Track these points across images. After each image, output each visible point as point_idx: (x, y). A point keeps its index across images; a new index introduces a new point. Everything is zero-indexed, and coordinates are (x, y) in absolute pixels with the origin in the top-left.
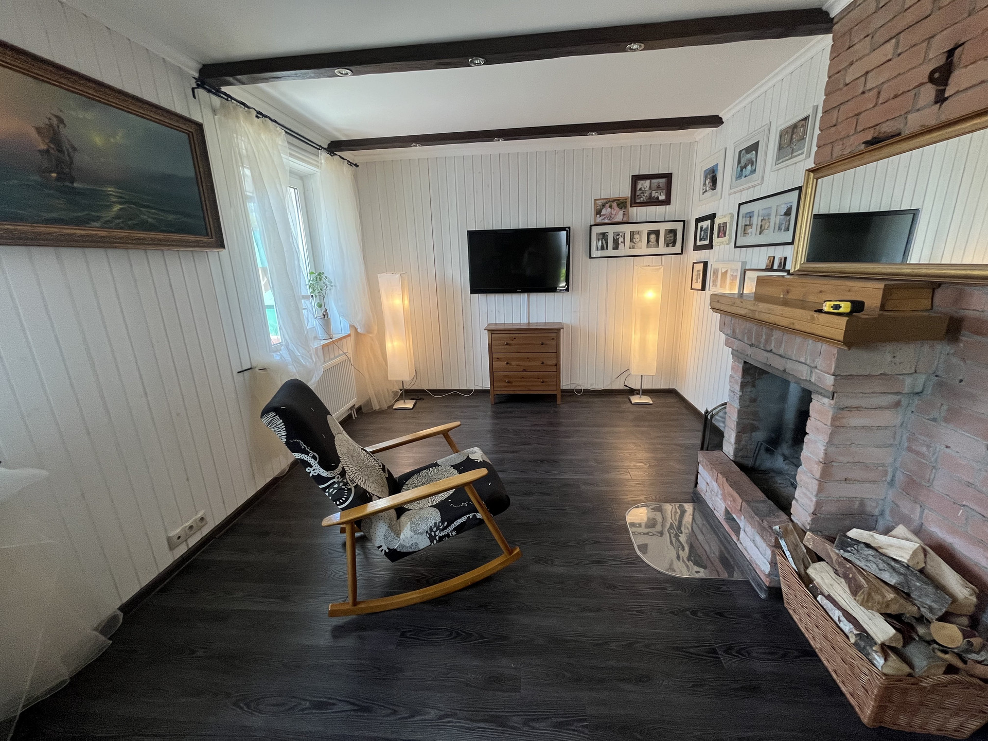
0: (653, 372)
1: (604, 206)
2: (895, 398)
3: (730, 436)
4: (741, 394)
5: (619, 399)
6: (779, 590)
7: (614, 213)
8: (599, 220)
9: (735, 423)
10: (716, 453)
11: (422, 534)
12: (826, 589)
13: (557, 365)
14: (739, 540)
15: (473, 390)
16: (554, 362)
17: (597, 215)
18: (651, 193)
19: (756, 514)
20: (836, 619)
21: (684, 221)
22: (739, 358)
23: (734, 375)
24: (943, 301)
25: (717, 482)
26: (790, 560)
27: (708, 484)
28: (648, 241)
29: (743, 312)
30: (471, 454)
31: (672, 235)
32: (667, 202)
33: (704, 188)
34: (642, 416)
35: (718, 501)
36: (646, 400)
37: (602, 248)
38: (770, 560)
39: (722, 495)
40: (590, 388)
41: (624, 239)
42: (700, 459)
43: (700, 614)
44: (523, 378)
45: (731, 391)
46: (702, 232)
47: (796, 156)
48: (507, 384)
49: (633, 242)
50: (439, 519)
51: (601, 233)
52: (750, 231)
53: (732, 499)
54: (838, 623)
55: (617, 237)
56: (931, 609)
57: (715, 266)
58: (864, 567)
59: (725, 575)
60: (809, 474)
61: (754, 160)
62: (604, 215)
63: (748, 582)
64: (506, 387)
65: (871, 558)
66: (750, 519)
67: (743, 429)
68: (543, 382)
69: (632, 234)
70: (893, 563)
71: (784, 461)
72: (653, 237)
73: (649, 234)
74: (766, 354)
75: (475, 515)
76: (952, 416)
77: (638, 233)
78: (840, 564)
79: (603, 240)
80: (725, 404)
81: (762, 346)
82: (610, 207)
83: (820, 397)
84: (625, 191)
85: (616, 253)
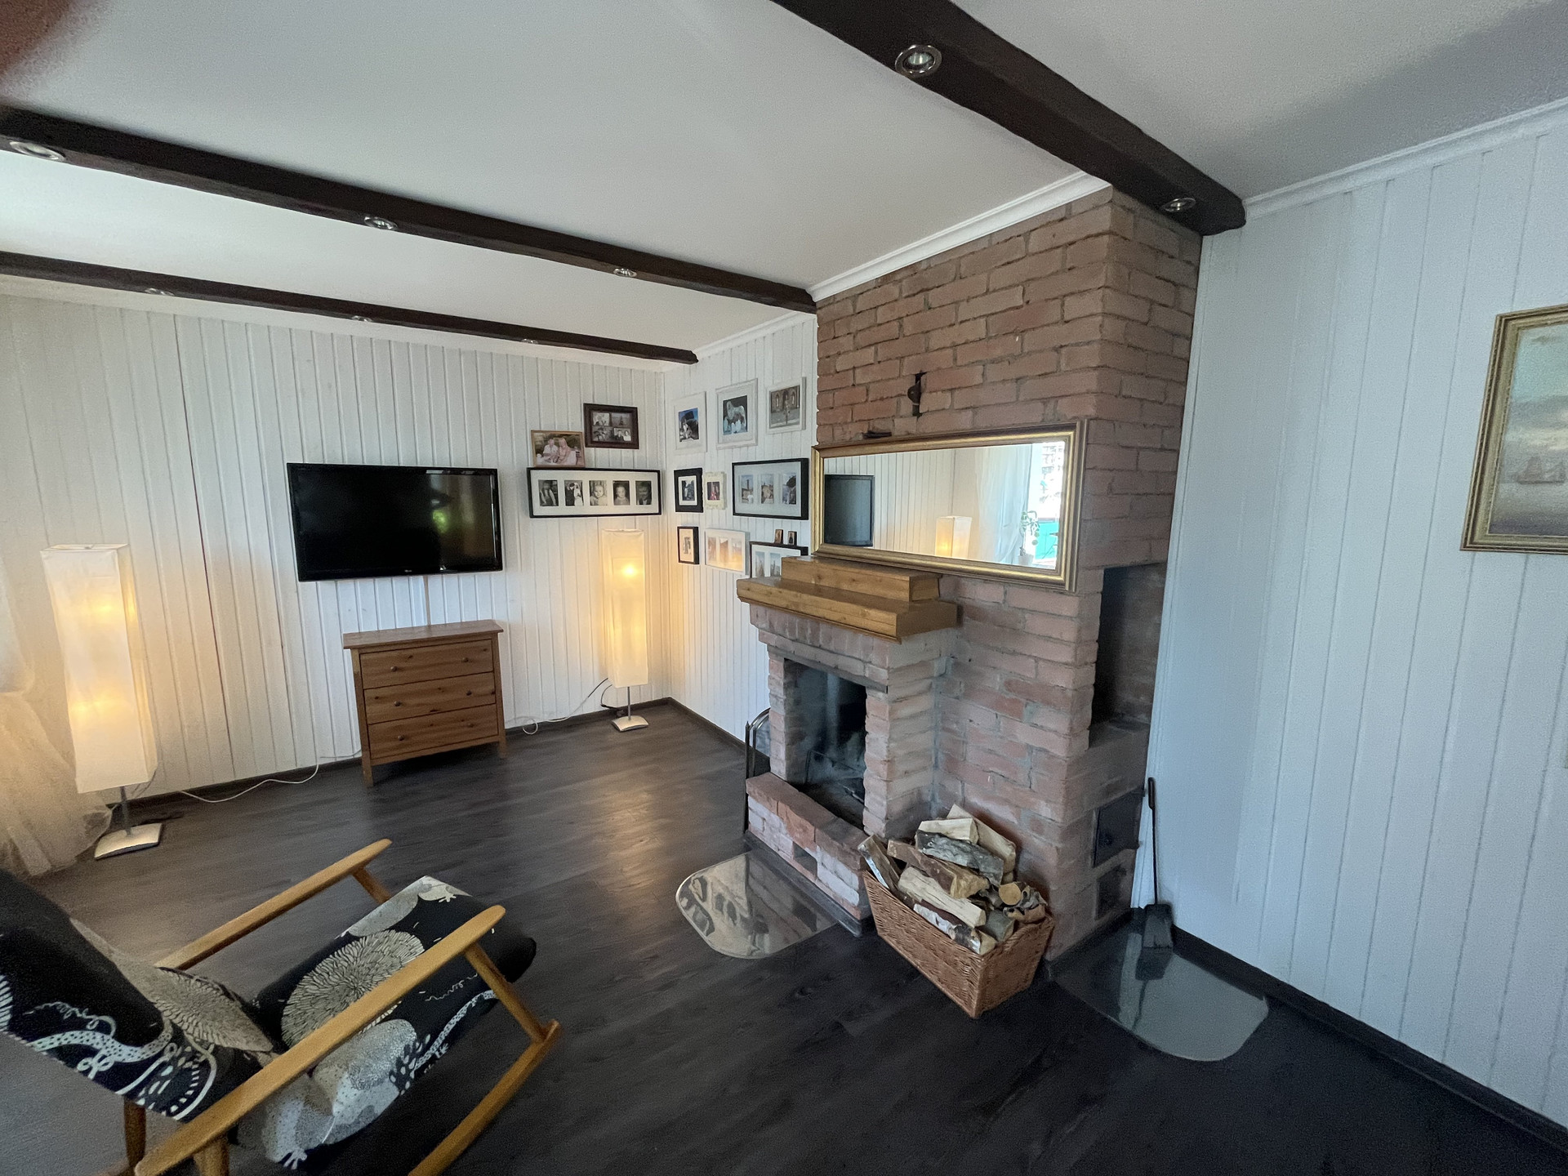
0: (644, 680)
1: (546, 441)
2: (929, 681)
3: (778, 751)
4: (785, 697)
5: (598, 728)
6: (871, 918)
7: (563, 452)
8: (540, 461)
9: (784, 734)
10: (766, 775)
11: (380, 1082)
12: (920, 896)
13: (496, 693)
14: (816, 877)
15: (315, 767)
16: (491, 687)
17: (537, 453)
18: (612, 432)
19: (834, 839)
20: (934, 923)
21: (658, 472)
22: (777, 655)
23: (773, 676)
24: (946, 589)
25: (778, 815)
26: (880, 877)
27: (764, 819)
28: (616, 496)
29: (783, 604)
30: (423, 892)
31: (644, 489)
32: (634, 444)
33: (681, 434)
34: (641, 747)
35: (783, 838)
36: (638, 721)
37: (550, 503)
38: (857, 888)
39: (787, 828)
40: (547, 718)
41: (581, 491)
42: (749, 789)
43: (809, 990)
44: (432, 725)
45: (773, 695)
46: (686, 490)
47: (790, 425)
48: (399, 743)
49: (595, 496)
50: (413, 1036)
51: (547, 481)
52: (749, 497)
53: (801, 830)
54: (936, 925)
55: (572, 488)
56: (995, 876)
57: (711, 534)
58: (943, 858)
59: (808, 932)
60: (875, 776)
61: (744, 415)
62: (547, 455)
63: (839, 925)
64: (398, 748)
65: (946, 847)
66: (828, 848)
67: (794, 739)
68: (472, 726)
69: (593, 485)
70: (961, 845)
71: (833, 766)
72: (621, 490)
73: (617, 484)
74: (813, 650)
75: (481, 997)
76: (969, 693)
77: (601, 483)
78: (926, 864)
79: (550, 491)
80: (767, 711)
81: (808, 642)
82: (557, 444)
83: (875, 692)
84: (575, 424)
85: (570, 510)
